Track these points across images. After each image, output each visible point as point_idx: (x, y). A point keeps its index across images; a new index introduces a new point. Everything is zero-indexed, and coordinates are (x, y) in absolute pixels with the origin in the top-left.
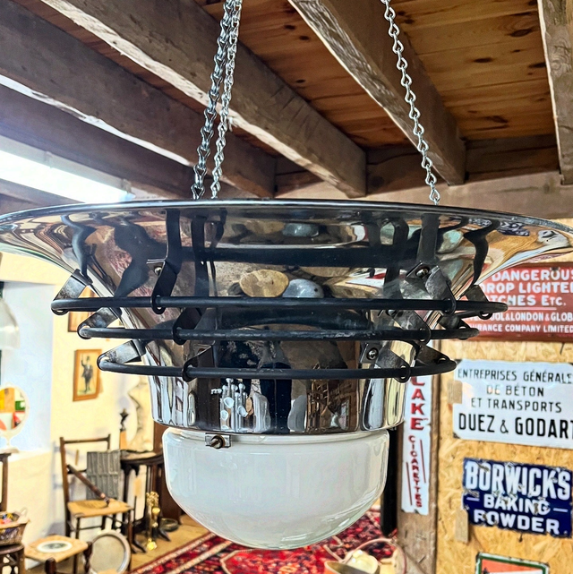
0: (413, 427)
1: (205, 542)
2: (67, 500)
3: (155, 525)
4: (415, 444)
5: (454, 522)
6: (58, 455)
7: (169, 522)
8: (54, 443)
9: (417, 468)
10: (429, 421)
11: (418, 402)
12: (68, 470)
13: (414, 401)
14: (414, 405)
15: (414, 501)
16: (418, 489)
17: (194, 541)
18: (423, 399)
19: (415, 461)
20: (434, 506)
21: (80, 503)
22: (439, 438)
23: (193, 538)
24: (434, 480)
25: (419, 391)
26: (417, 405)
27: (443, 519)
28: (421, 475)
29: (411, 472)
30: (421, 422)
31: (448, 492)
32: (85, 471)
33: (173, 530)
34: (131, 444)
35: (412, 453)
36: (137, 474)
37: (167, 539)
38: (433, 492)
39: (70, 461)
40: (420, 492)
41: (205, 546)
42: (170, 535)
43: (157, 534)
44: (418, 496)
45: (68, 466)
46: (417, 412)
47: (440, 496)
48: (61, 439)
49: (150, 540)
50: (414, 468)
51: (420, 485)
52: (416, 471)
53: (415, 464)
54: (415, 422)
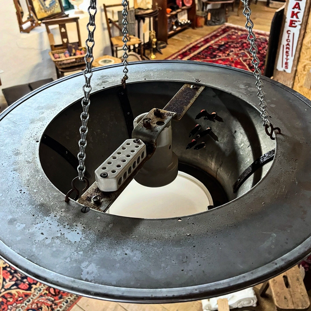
0: (291, 26)
1: (180, 55)
2: (110, 36)
3: (155, 47)
4: (290, 35)
5: (305, 78)
6: (104, 13)
7: (161, 43)
8: (101, 7)
9: (289, 48)
10: (300, 23)
11: (296, 10)
12: (109, 21)
13: (293, 10)
14: (293, 12)
15: (284, 65)
16: (287, 59)
17: (174, 54)
18: (300, 9)
19: (288, 44)
20: (295, 69)
21: (117, 38)
22: (305, 32)
23: (173, 52)
24: (297, 56)
25: (298, 4)
26: (295, 12)
27: (299, 76)
28: (290, 53)
29: (285, 50)
30: (296, 23)
31: (304, 62)
32: (118, 21)
33: (164, 47)
34: (140, 5)
35: (287, 40)
36: (144, 22)
37: (161, 53)
38: (296, 62)
39: (110, 16)
40: (288, 61)
41: (179, 57)
42: (162, 50)
43: (156, 51)
44: (286, 63)
45: (109, 19)
46: (295, 17)
47: (300, 64)
48: (104, 5)
49: (152, 54)
50: (287, 48)
51: (288, 57)
52: (288, 50)
53: (288, 46)
54: (292, 22)
